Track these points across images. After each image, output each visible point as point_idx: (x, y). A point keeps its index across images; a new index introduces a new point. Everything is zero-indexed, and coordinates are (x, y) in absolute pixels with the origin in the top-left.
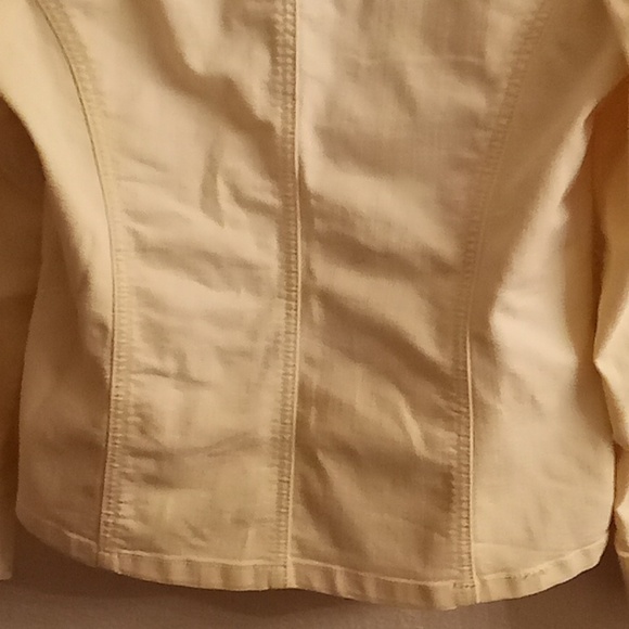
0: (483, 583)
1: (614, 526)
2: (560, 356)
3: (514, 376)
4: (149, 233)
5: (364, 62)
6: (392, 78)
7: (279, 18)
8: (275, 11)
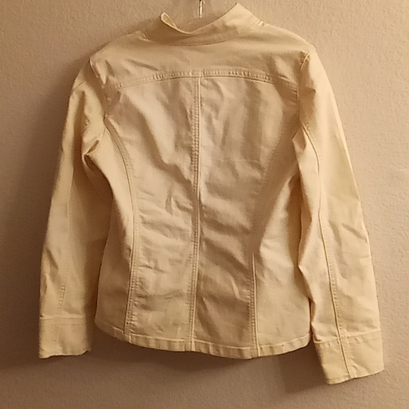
0: (261, 349)
1: (312, 331)
2: (288, 264)
3: (269, 270)
4: (148, 217)
5: (222, 161)
6: (231, 166)
7: (193, 146)
8: (192, 144)
